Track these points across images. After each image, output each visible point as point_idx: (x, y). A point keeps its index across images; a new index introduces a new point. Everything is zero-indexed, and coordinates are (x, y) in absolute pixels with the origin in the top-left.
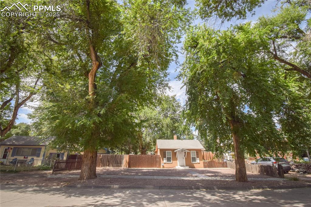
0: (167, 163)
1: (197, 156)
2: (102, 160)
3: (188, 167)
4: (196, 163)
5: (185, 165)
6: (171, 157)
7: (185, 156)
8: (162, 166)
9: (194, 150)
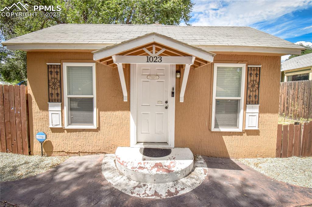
0: (69, 131)
1: (248, 96)
4: (240, 134)
5: (172, 145)
6: (92, 99)
7: (175, 93)
9: (237, 62)
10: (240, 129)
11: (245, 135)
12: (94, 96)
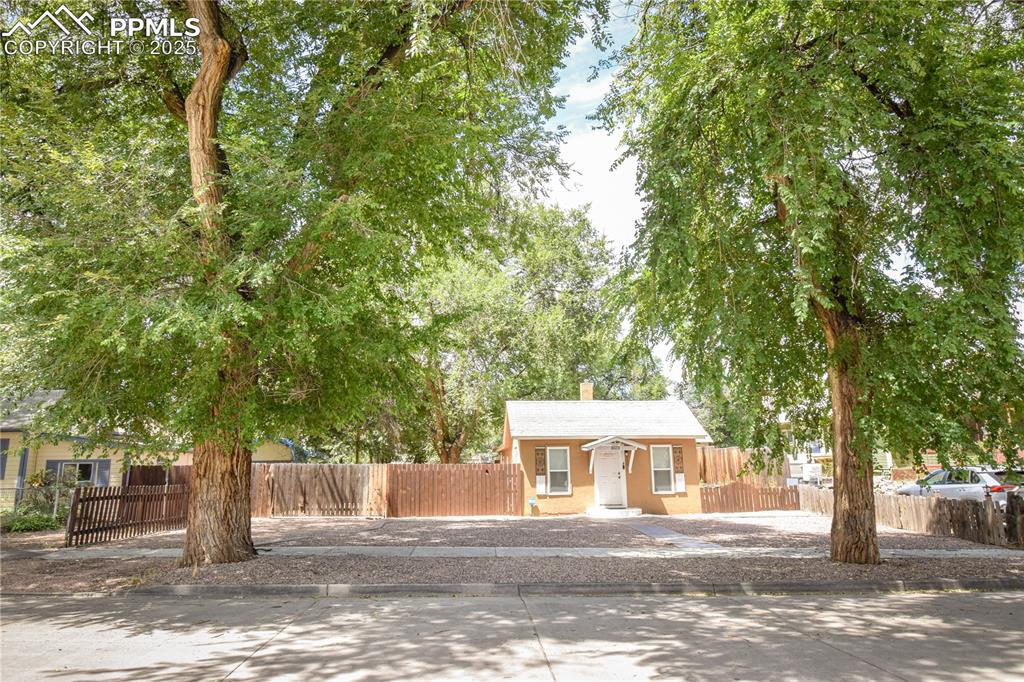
0: (551, 497)
1: (675, 468)
2: (276, 486)
3: (640, 510)
4: (674, 496)
5: (625, 504)
6: (566, 473)
7: (625, 466)
8: (528, 510)
9: (666, 444)
10: (672, 492)
11: (677, 497)
12: (569, 470)
